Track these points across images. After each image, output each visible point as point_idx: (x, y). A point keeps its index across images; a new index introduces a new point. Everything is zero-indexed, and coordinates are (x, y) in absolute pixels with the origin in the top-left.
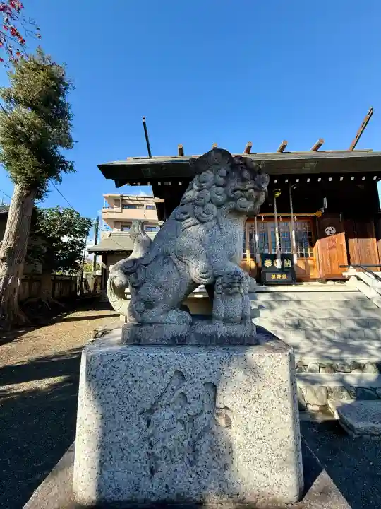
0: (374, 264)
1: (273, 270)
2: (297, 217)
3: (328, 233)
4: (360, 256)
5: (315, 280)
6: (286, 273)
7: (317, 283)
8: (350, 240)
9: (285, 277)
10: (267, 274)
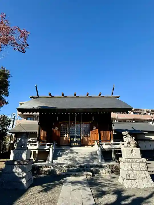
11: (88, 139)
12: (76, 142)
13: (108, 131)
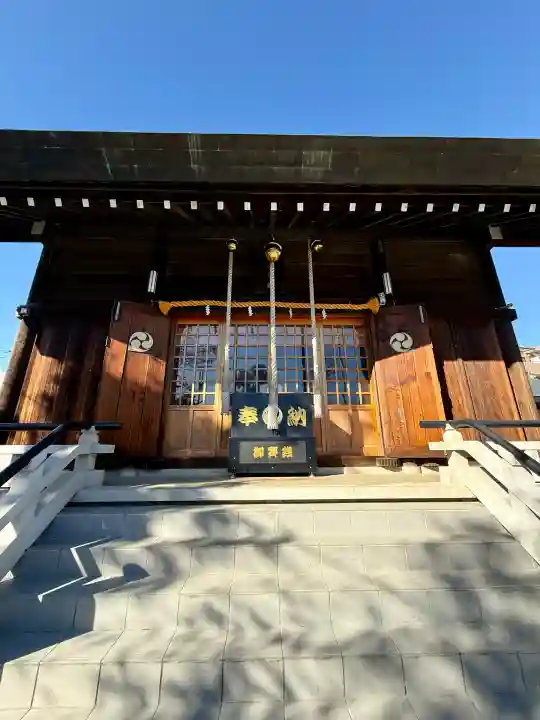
0: (508, 418)
1: (258, 434)
2: (328, 311)
3: (396, 346)
4: (474, 401)
5: (372, 460)
6: (292, 442)
7: (377, 471)
8: (448, 365)
9: (288, 452)
10: (244, 445)
11: (354, 421)
12: (283, 433)
13: (493, 364)
